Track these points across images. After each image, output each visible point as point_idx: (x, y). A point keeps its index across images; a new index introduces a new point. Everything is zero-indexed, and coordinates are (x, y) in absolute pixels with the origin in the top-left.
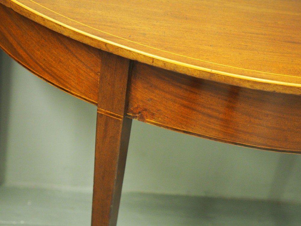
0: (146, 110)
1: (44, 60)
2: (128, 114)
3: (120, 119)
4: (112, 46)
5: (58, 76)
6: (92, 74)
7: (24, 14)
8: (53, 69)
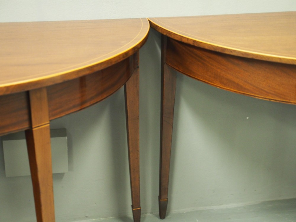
5: (280, 94)
8: (276, 90)
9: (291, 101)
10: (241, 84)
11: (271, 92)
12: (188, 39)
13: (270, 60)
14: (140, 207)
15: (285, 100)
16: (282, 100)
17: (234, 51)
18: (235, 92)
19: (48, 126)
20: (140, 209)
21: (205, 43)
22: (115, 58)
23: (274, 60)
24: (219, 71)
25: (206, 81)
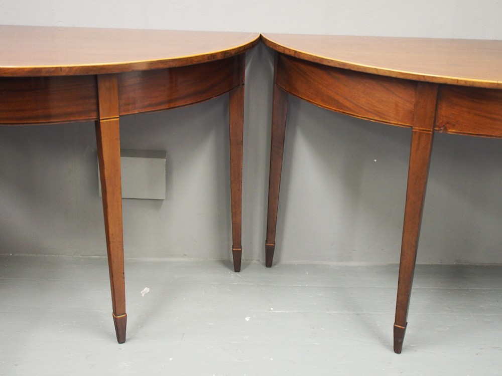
0: (448, 123)
1: (369, 103)
2: (435, 129)
3: (430, 132)
4: (429, 77)
5: (379, 113)
6: (408, 105)
7: (360, 70)
8: (375, 108)
9: (391, 122)
10: (341, 101)
11: (371, 110)
12: (290, 50)
13: (367, 71)
14: (241, 247)
15: (384, 121)
16: (381, 120)
17: (332, 61)
18: (335, 110)
19: (117, 121)
20: (241, 250)
21: (305, 54)
22: (196, 57)
23: (371, 72)
24: (321, 87)
25: (309, 99)
